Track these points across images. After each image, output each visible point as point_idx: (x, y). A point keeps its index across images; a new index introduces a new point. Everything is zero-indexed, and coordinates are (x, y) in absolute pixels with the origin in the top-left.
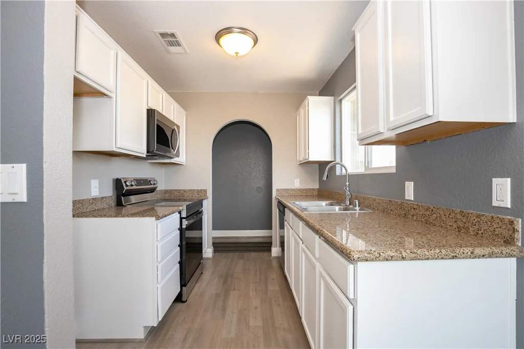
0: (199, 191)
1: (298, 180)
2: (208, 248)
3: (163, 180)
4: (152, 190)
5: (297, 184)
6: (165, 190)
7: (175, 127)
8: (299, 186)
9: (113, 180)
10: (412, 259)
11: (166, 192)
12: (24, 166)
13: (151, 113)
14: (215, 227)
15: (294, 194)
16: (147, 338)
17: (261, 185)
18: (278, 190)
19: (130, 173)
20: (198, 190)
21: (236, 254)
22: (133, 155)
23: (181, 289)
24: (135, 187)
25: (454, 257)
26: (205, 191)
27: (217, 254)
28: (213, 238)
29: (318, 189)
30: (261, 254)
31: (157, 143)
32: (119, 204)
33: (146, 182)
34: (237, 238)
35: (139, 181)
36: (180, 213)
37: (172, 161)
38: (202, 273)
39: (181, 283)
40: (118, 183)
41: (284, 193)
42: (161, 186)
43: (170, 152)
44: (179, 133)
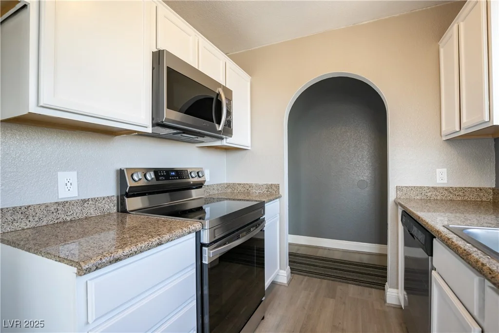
1: (445, 170)
2: (281, 269)
5: (441, 177)
6: (227, 184)
8: (445, 181)
9: (117, 171)
13: (158, 57)
15: (434, 197)
17: (365, 178)
18: (398, 189)
22: (135, 132)
26: (277, 187)
27: (296, 276)
29: (493, 189)
30: (367, 290)
34: (329, 249)
38: (263, 318)
40: (121, 176)
41: (412, 195)
43: (214, 129)
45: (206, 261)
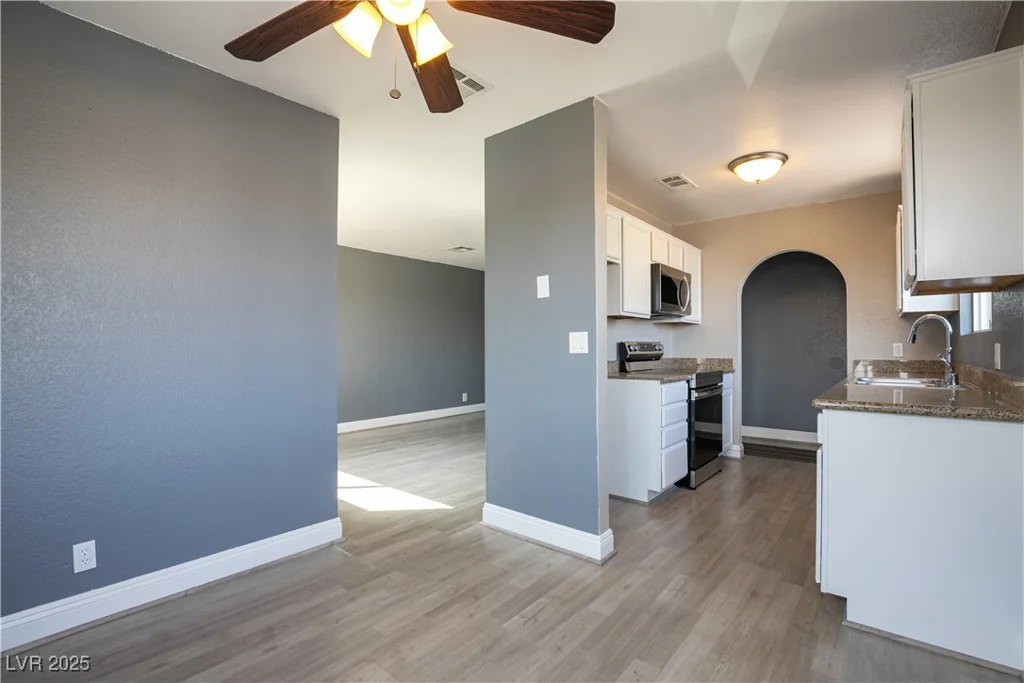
0: (721, 361)
1: (900, 345)
2: (734, 443)
3: (671, 344)
4: (658, 358)
5: (898, 352)
7: (685, 278)
8: (902, 355)
9: (617, 343)
10: (876, 411)
11: (675, 361)
12: (586, 333)
13: (655, 267)
14: (747, 420)
15: (891, 370)
16: (651, 503)
19: (633, 336)
20: (719, 360)
21: (781, 461)
23: (689, 471)
24: (638, 352)
25: (927, 414)
26: (730, 361)
27: (750, 457)
28: (743, 437)
31: (663, 301)
32: (623, 370)
33: (651, 346)
35: (643, 346)
36: (688, 382)
37: (682, 320)
38: (721, 471)
39: (689, 465)
40: (622, 347)
42: (669, 354)
43: (679, 310)
44: (690, 283)
45: (693, 399)
